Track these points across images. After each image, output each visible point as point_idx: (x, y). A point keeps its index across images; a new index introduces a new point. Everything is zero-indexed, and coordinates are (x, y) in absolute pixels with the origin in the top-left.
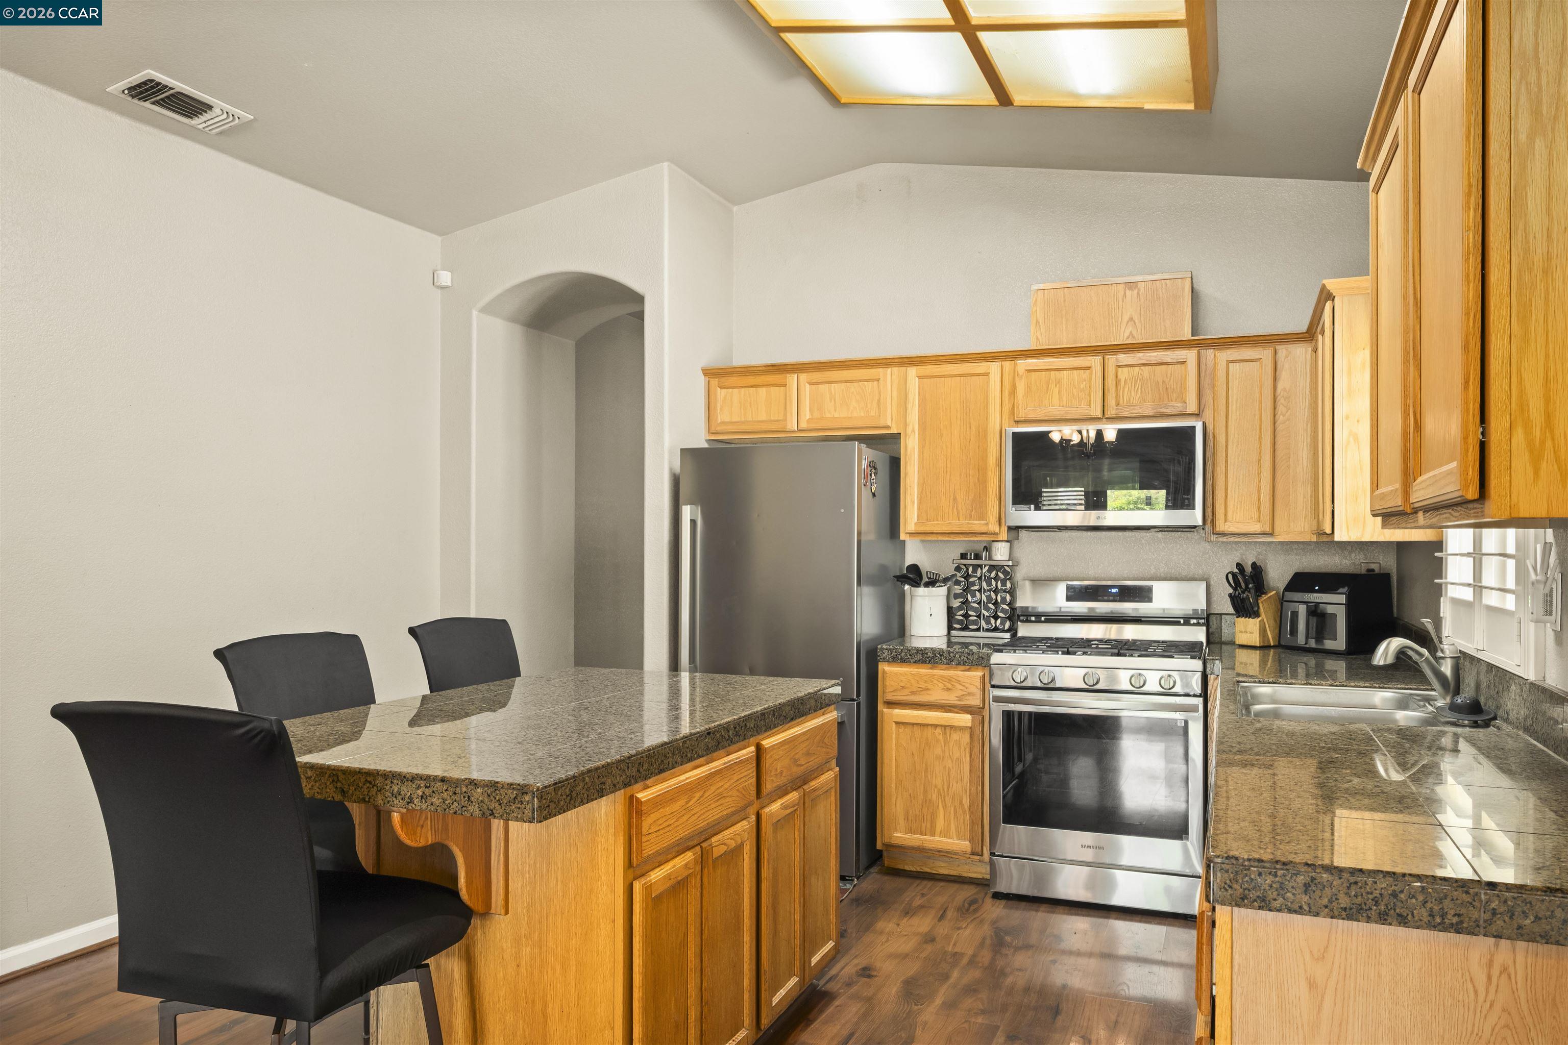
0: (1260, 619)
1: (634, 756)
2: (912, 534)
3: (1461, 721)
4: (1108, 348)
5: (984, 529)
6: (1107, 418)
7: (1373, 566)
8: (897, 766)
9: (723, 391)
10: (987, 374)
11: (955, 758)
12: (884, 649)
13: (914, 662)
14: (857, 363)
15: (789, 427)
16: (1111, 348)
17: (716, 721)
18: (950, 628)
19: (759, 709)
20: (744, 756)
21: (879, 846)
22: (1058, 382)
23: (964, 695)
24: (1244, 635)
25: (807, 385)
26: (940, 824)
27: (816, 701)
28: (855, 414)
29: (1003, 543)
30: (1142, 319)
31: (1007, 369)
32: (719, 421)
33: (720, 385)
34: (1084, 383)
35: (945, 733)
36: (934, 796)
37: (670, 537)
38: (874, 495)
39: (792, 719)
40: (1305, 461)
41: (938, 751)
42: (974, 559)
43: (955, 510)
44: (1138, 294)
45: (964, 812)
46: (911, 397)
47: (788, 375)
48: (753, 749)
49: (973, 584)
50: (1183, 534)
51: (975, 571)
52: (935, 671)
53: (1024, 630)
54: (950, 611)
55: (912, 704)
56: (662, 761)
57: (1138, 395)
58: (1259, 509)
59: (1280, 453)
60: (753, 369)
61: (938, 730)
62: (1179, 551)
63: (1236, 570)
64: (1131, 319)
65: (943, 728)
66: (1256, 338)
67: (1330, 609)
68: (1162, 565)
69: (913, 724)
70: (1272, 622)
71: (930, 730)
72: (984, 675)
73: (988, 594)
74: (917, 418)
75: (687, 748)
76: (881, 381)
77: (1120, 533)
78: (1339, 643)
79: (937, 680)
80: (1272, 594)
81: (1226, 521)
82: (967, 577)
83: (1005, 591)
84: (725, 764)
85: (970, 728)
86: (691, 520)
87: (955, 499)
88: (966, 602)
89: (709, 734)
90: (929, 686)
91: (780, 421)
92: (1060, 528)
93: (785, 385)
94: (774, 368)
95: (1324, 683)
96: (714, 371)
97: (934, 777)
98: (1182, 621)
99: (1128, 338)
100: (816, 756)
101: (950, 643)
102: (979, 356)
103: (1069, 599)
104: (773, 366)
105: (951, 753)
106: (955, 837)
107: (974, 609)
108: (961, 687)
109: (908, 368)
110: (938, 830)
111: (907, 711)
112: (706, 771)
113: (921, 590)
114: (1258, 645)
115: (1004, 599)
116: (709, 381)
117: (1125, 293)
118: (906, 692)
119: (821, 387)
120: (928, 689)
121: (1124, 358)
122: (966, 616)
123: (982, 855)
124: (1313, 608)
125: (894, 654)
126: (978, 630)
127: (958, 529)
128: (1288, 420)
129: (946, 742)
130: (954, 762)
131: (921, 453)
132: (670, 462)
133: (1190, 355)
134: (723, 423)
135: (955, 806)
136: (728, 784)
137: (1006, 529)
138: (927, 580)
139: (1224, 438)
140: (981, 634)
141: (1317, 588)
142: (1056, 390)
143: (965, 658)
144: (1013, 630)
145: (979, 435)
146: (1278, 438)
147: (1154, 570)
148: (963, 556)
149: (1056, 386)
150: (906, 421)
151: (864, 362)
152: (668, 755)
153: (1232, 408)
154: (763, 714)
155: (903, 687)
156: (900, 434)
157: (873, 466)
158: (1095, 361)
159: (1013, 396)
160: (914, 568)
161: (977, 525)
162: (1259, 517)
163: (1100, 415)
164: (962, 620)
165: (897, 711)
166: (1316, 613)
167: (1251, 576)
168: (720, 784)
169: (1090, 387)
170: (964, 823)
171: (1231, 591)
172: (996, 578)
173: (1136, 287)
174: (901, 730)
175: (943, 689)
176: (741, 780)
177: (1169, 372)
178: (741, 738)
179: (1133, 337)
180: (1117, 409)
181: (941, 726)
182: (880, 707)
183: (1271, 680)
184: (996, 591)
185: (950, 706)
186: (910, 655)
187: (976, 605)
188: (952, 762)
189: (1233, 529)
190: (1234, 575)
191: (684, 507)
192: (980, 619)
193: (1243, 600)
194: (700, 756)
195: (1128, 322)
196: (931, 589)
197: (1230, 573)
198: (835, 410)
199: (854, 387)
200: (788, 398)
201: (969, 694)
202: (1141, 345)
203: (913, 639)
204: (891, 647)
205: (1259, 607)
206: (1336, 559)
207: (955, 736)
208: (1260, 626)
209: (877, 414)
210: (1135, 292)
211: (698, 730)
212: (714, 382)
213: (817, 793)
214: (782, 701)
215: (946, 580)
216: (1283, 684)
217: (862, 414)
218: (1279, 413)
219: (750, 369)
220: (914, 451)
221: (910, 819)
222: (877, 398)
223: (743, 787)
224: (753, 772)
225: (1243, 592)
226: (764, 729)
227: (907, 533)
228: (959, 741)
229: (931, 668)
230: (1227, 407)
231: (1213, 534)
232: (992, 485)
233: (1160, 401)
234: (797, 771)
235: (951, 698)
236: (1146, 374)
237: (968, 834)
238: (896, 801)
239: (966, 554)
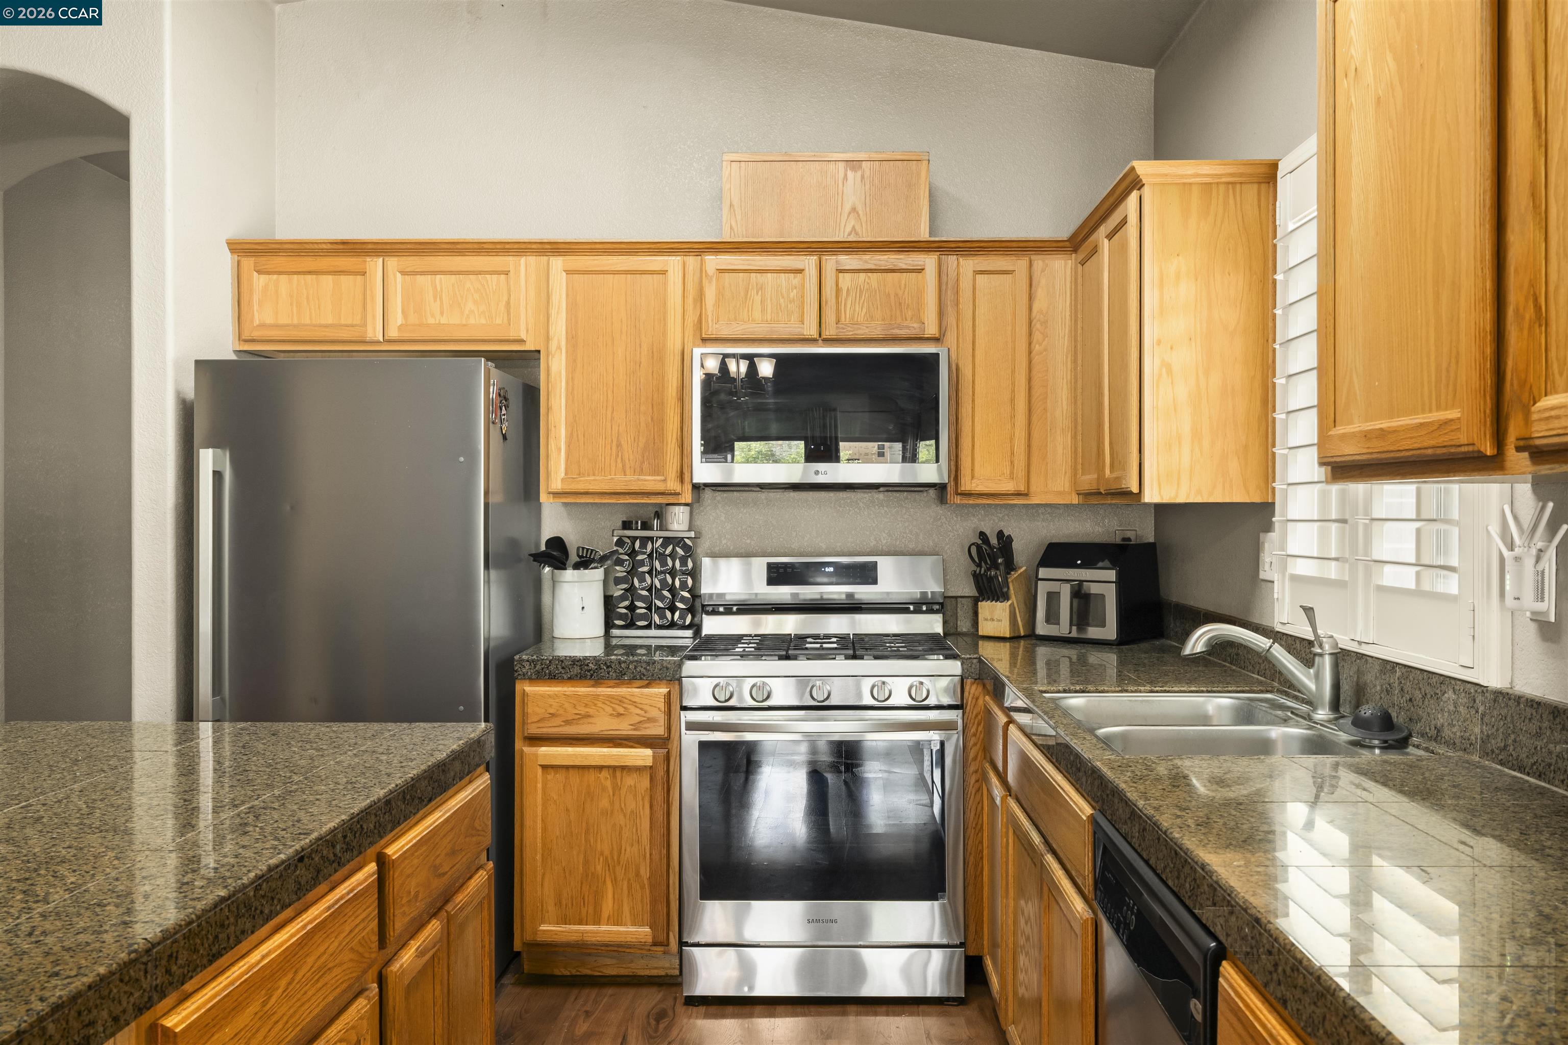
0: (1010, 602)
1: (159, 944)
2: (556, 494)
3: (1367, 740)
4: (826, 245)
5: (660, 487)
6: (824, 340)
7: (1130, 534)
8: (544, 830)
9: (263, 278)
10: (664, 272)
11: (629, 812)
12: (523, 660)
13: (570, 678)
14: (476, 246)
15: (370, 336)
16: (830, 245)
17: (312, 831)
18: (609, 625)
19: (382, 793)
20: (360, 884)
21: (517, 946)
22: (761, 288)
23: (641, 722)
24: (990, 623)
25: (399, 275)
26: (608, 906)
27: (462, 763)
28: (472, 321)
29: (682, 507)
30: (868, 209)
31: (691, 268)
32: (256, 322)
33: (257, 269)
34: (795, 291)
35: (614, 777)
36: (599, 868)
37: (177, 498)
38: (505, 437)
39: (430, 800)
40: (1065, 403)
41: (605, 803)
42: (641, 529)
43: (619, 460)
44: (863, 177)
45: (642, 887)
46: (555, 299)
47: (368, 259)
48: (372, 867)
49: (642, 564)
50: (909, 495)
51: (643, 545)
52: (600, 689)
53: (712, 625)
54: (609, 602)
55: (566, 739)
56: (217, 937)
57: (864, 310)
58: (1012, 462)
59: (1037, 392)
60: (311, 246)
61: (605, 774)
62: (906, 517)
63: (980, 542)
64: (854, 210)
65: (611, 771)
66: (1008, 244)
67: (1094, 589)
68: (884, 535)
69: (567, 768)
70: (1022, 606)
71: (591, 776)
72: (669, 692)
73: (661, 577)
74: (564, 328)
75: (263, 897)
76: (512, 274)
77: (831, 494)
78: (1110, 631)
79: (604, 703)
80: (1022, 570)
81: (973, 477)
82: (633, 553)
83: (684, 573)
84: (329, 908)
85: (651, 767)
86: (214, 472)
87: (619, 445)
88: (631, 590)
89: (301, 859)
90: (591, 711)
91: (356, 325)
92: (762, 487)
93: (364, 274)
94: (345, 247)
95: (1142, 688)
96: (247, 246)
97: (599, 840)
98: (912, 608)
99: (849, 234)
100: (464, 853)
101: (609, 648)
102: (652, 246)
103: (771, 581)
104: (344, 243)
105: (623, 806)
106: (629, 922)
107: (642, 598)
108: (638, 711)
109: (552, 258)
110: (605, 915)
111: (559, 749)
112: (298, 931)
113: (569, 574)
114: (1008, 635)
115: (684, 585)
116: (239, 262)
117: (846, 175)
118: (557, 721)
119: (420, 279)
120: (589, 716)
121: (848, 261)
122: (632, 608)
123: (668, 945)
124: (1076, 588)
125: (538, 667)
126: (648, 627)
127: (623, 487)
128: (1046, 350)
129: (616, 788)
130: (628, 817)
131: (570, 380)
132: (177, 382)
133: (929, 261)
134: (262, 326)
135: (629, 880)
136: (336, 944)
137: (690, 487)
138: (578, 559)
139: (971, 371)
140: (653, 632)
141: (1079, 562)
142: (758, 299)
143: (642, 670)
144: (696, 627)
145: (653, 357)
146: (1034, 372)
147: (874, 543)
148: (626, 525)
149: (757, 293)
150: (548, 333)
151: (486, 246)
152: (227, 922)
153: (980, 331)
154: (387, 803)
155: (553, 715)
156: (539, 352)
157: (503, 397)
158: (809, 262)
159: (699, 304)
160: (557, 543)
161: (650, 482)
162: (1012, 473)
163: (816, 336)
164: (626, 614)
165: (543, 749)
166: (1080, 595)
167: (1000, 549)
168: (322, 949)
169: (803, 297)
170: (642, 901)
171: (973, 567)
172: (673, 555)
173: (860, 167)
174: (549, 777)
175: (611, 715)
176: (357, 930)
177: (903, 282)
178: (355, 853)
179: (857, 234)
180: (837, 328)
181: (609, 767)
182: (519, 744)
183: (1078, 688)
184: (673, 573)
185: (621, 739)
186: (563, 668)
187: (645, 593)
188: (625, 816)
189: (981, 488)
190: (979, 547)
191: (202, 452)
192: (651, 611)
193: (990, 579)
194: (284, 907)
195: (850, 213)
196: (583, 572)
197: (973, 544)
198: (442, 313)
199: (470, 282)
200: (368, 292)
201: (650, 720)
202: (868, 245)
203: (557, 644)
204: (535, 657)
205: (1008, 588)
206: (1088, 525)
207: (630, 780)
208: (1010, 612)
209: (506, 321)
210: (859, 173)
211: (282, 856)
212: (248, 263)
213: (465, 912)
214: (415, 772)
215: (603, 559)
216: (1093, 692)
217: (483, 321)
218: (1035, 341)
219: (307, 246)
220: (560, 377)
221: (564, 902)
222: (505, 298)
223: (360, 942)
224: (373, 911)
225: (989, 569)
226: (389, 827)
227: (550, 493)
228: (635, 787)
229: (593, 686)
230: (974, 331)
231: (958, 494)
232: (671, 427)
233: (891, 320)
234: (438, 885)
235: (623, 727)
236: (874, 284)
237: (647, 917)
238: (543, 879)
239: (631, 522)
